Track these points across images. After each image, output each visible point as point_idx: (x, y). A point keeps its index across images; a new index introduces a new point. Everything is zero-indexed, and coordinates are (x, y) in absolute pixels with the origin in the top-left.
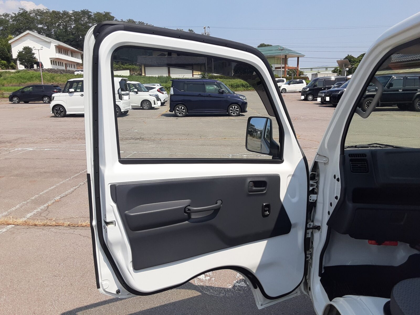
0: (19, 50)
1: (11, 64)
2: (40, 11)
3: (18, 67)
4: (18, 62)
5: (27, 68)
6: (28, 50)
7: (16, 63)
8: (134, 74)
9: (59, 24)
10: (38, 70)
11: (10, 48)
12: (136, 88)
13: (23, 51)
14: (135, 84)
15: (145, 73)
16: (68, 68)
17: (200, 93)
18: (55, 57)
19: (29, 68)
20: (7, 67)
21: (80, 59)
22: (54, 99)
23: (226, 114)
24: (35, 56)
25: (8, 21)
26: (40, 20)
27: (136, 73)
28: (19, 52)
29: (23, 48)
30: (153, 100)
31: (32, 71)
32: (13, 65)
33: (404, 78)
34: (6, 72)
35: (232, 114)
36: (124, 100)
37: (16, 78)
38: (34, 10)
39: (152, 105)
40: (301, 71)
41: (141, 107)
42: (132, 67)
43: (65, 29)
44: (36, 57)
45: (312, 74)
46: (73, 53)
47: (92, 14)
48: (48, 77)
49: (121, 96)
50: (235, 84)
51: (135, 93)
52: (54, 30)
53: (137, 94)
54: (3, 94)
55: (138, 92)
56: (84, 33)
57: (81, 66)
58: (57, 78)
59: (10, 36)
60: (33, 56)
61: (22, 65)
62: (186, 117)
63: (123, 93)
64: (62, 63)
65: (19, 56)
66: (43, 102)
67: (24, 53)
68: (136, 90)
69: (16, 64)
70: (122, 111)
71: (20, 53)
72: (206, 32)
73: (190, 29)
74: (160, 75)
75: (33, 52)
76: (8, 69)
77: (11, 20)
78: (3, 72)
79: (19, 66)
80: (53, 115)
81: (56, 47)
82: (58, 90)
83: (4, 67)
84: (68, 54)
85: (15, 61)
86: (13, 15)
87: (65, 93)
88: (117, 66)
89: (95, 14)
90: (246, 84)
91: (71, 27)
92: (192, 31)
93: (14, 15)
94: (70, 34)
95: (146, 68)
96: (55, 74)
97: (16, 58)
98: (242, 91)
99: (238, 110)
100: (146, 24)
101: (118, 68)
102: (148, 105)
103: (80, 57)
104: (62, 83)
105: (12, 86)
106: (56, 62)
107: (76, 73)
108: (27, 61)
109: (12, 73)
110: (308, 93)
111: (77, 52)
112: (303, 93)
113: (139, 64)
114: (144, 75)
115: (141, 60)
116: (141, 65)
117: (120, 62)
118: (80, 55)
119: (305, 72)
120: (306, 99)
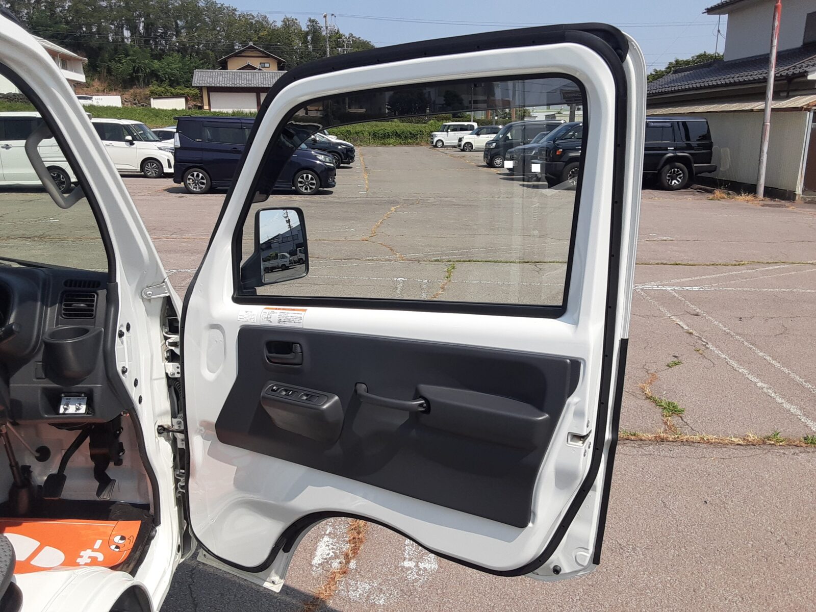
12: (130, 134)
14: (128, 125)
15: (209, 105)
17: (235, 147)
21: (81, 73)
23: (289, 189)
30: (167, 158)
35: (303, 190)
39: (164, 169)
40: (526, 109)
41: (143, 173)
42: (191, 92)
43: (51, 10)
46: (66, 61)
50: (382, 132)
51: (129, 143)
52: (28, 12)
53: (133, 146)
55: (134, 142)
56: (90, 20)
57: (86, 89)
62: (209, 195)
68: (129, 138)
72: (328, 25)
73: (312, 19)
74: (236, 110)
88: (159, 89)
90: (403, 132)
91: (63, 7)
92: (316, 23)
94: (61, 21)
95: (211, 94)
98: (394, 146)
99: (314, 182)
100: (219, 5)
101: (162, 92)
103: (82, 69)
110: (494, 152)
111: (75, 59)
112: (486, 153)
113: (196, 85)
114: (208, 108)
115: (201, 78)
116: (202, 87)
117: (167, 81)
118: (81, 65)
119: (533, 111)
120: (490, 165)
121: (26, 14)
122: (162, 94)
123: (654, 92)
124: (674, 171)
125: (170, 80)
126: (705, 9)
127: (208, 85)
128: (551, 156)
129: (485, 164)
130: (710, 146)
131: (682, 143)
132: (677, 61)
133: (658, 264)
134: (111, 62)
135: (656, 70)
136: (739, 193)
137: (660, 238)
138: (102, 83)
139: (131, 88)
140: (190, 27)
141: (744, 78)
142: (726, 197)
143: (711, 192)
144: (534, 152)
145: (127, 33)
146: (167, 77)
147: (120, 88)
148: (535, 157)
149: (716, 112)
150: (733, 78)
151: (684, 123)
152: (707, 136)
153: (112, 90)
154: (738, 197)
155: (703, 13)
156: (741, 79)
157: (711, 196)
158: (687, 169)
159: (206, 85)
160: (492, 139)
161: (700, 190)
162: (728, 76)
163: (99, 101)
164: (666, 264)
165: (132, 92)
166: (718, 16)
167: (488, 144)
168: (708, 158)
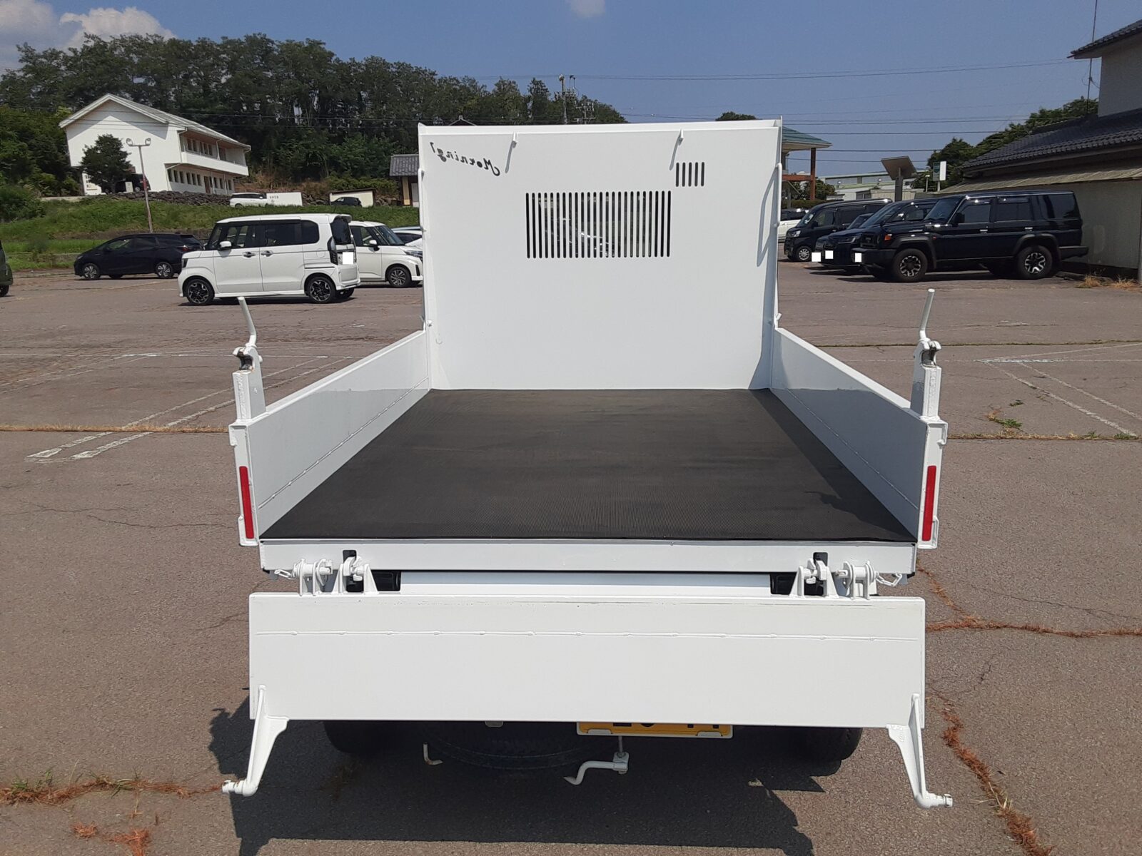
0: (86, 146)
1: (66, 182)
2: (139, 41)
3: (86, 188)
4: (84, 176)
5: (107, 191)
6: (109, 146)
7: (79, 180)
8: (385, 201)
9: (188, 73)
10: (137, 195)
11: (64, 140)
12: (374, 237)
13: (96, 148)
14: (372, 228)
15: (411, 199)
16: (213, 190)
18: (178, 161)
19: (114, 191)
20: (57, 192)
21: (242, 164)
22: (187, 265)
24: (127, 159)
25: (57, 69)
26: (138, 64)
27: (389, 200)
28: (86, 150)
29: (97, 139)
30: (415, 264)
31: (121, 199)
32: (70, 184)
33: (991, 201)
34: (57, 203)
36: (341, 263)
37: (81, 218)
38: (123, 39)
39: (412, 277)
40: (828, 185)
41: (388, 283)
42: (379, 182)
43: (204, 86)
44: (131, 163)
45: (857, 193)
46: (224, 150)
47: (274, 46)
48: (163, 213)
49: (336, 256)
51: (372, 248)
52: (176, 90)
53: (377, 252)
54: (53, 258)
55: (379, 247)
56: (252, 97)
57: (248, 184)
58: (186, 216)
59: (62, 109)
60: (124, 161)
61: (96, 184)
63: (339, 247)
64: (198, 176)
65: (86, 161)
66: (156, 276)
67: (99, 152)
68: (374, 242)
69: (79, 182)
70: (338, 288)
71: (90, 153)
75: (122, 150)
76: (59, 194)
77: (63, 68)
78: (49, 202)
79: (88, 186)
80: (186, 300)
81: (180, 135)
82: (191, 247)
83: (49, 191)
84: (213, 153)
85: (77, 173)
86: (68, 55)
87: (212, 252)
88: (340, 181)
89: (281, 46)
91: (218, 81)
93: (71, 54)
94: (216, 100)
95: (413, 185)
96: (181, 206)
97: (80, 167)
101: (343, 185)
102: (404, 276)
103: (244, 160)
104: (199, 229)
105: (73, 238)
106: (181, 173)
107: (234, 202)
108: (108, 172)
109: (73, 204)
110: (798, 242)
111: (235, 146)
112: (788, 243)
113: (394, 175)
114: (409, 204)
115: (400, 166)
116: (401, 177)
117: (349, 170)
118: (243, 154)
119: (838, 187)
120: (793, 258)
121: (173, 93)
122: (343, 188)
123: (1007, 159)
124: (1034, 255)
125: (353, 169)
126: (1072, 53)
127: (410, 174)
128: (878, 242)
129: (786, 258)
130: (1078, 224)
131: (1044, 221)
132: (1042, 112)
133: (1008, 344)
134: (280, 149)
135: (1013, 125)
136: (1116, 280)
137: (1012, 324)
138: (267, 175)
139: (304, 181)
140: (379, 100)
141: (1122, 138)
142: (1099, 284)
143: (1081, 279)
144: (854, 239)
145: (297, 111)
146: (349, 164)
147: (289, 181)
148: (857, 245)
149: (1087, 182)
150: (1108, 139)
151: (1046, 198)
152: (1075, 212)
153: (279, 184)
154: (1114, 284)
155: (1069, 57)
156: (1117, 140)
157: (1080, 284)
158: (1050, 252)
159: (407, 174)
160: (794, 226)
161: (1068, 278)
162: (1103, 137)
163: (274, 199)
164: (1016, 344)
165: (305, 186)
166: (1089, 59)
167: (790, 232)
168: (1077, 239)
